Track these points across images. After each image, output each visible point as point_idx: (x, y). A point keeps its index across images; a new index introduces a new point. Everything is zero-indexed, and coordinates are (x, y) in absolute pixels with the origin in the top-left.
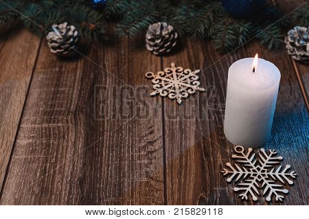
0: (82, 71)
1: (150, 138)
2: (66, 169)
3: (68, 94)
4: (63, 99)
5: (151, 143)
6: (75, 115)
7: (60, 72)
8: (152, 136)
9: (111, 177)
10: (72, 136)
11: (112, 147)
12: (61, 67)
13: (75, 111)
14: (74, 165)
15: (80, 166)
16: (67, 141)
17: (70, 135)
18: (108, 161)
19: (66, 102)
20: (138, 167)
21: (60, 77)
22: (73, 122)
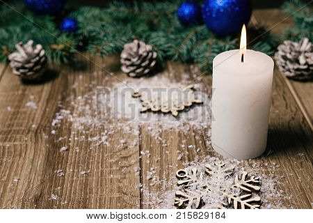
0: (48, 93)
1: (124, 153)
2: (20, 187)
3: (30, 114)
4: (24, 119)
5: (125, 158)
6: (36, 133)
7: (23, 94)
8: (126, 151)
9: (75, 193)
10: (30, 154)
11: (78, 163)
12: (24, 90)
13: (37, 130)
14: (29, 183)
15: (37, 183)
16: (24, 159)
17: (28, 152)
18: (73, 177)
19: (26, 121)
20: (108, 182)
21: (23, 99)
22: (34, 140)
